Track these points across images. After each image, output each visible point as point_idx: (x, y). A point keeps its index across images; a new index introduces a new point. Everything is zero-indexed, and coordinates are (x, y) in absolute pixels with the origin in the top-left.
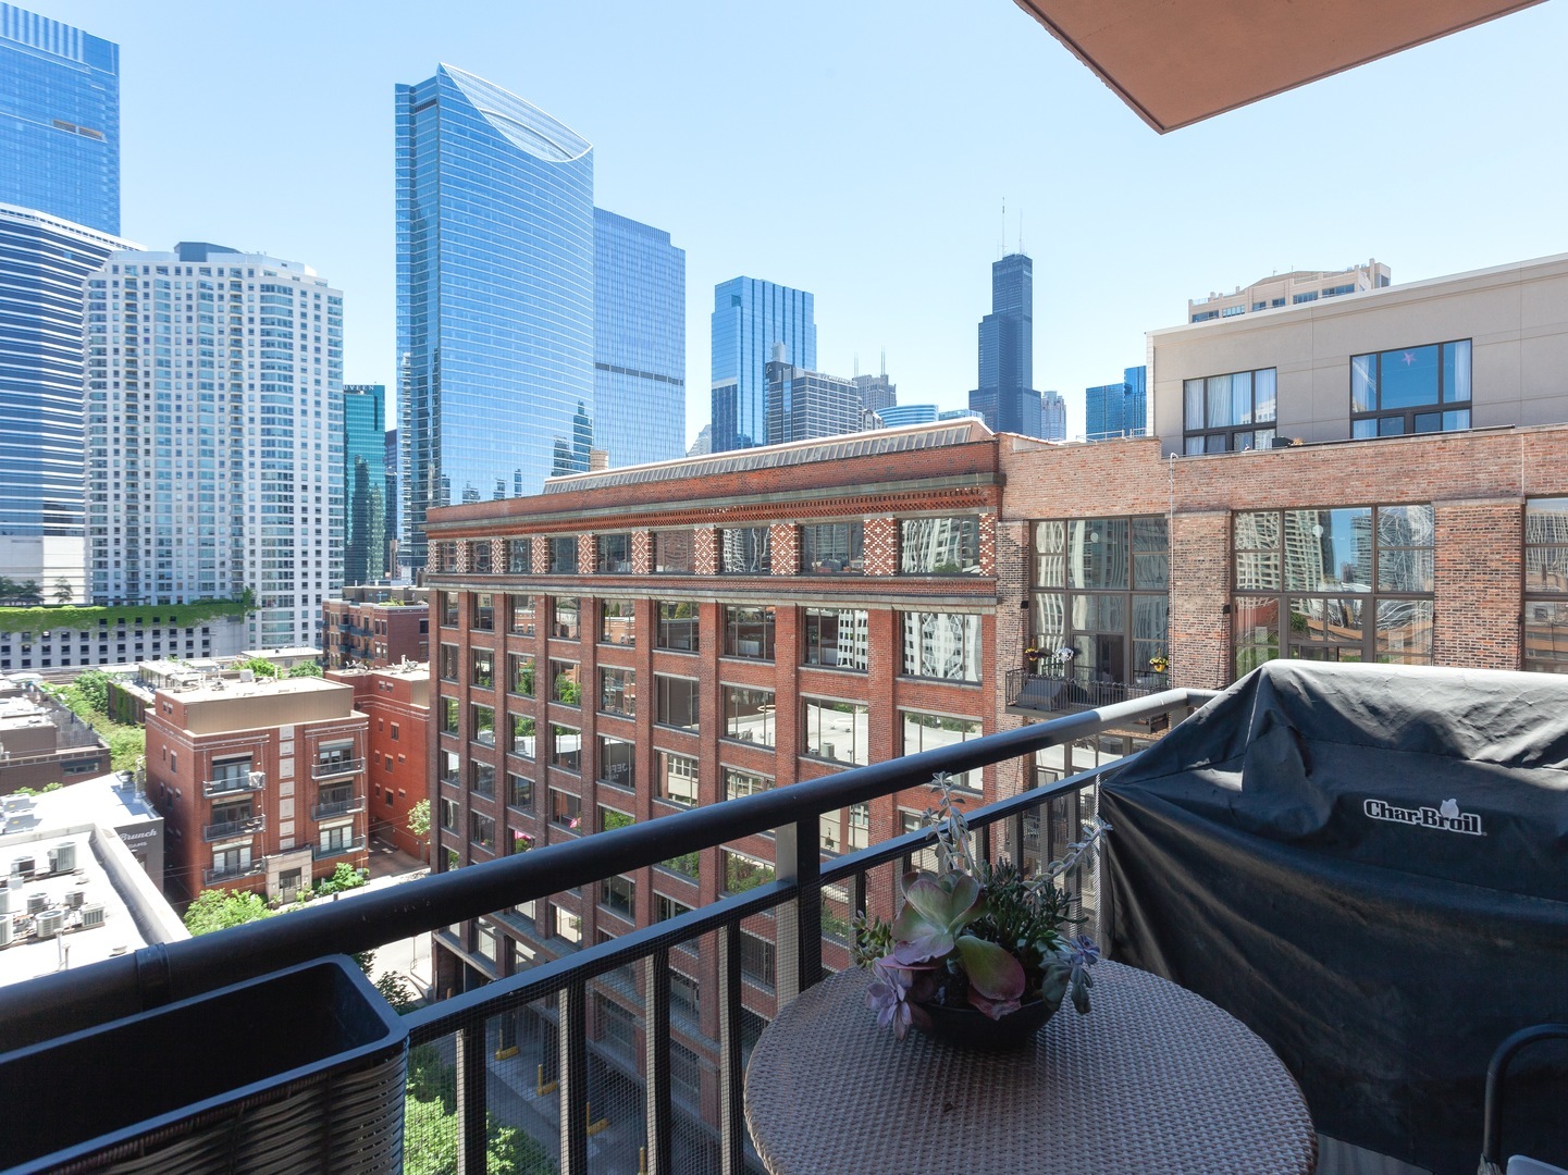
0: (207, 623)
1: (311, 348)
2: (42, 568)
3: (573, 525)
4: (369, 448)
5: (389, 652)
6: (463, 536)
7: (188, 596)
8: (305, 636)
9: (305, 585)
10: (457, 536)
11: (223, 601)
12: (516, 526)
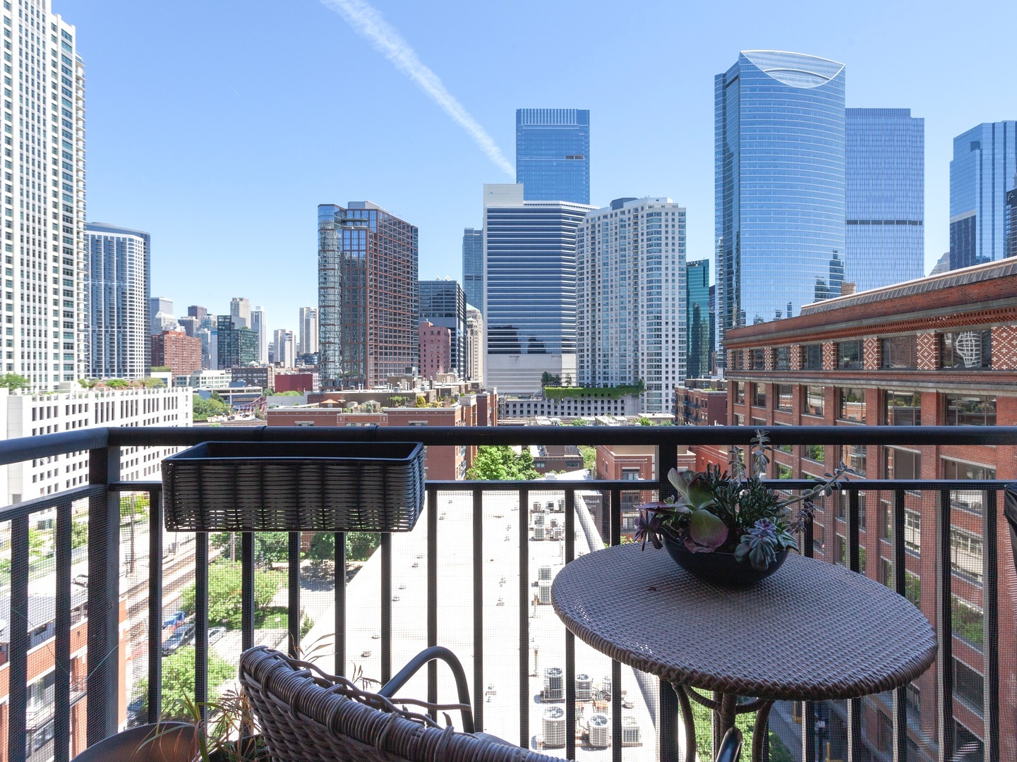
0: (624, 398)
1: (670, 244)
2: (561, 369)
3: (819, 336)
4: (700, 297)
5: (709, 418)
6: (747, 346)
7: (616, 383)
8: (667, 407)
9: (667, 378)
10: (743, 347)
11: (630, 386)
12: (780, 339)
